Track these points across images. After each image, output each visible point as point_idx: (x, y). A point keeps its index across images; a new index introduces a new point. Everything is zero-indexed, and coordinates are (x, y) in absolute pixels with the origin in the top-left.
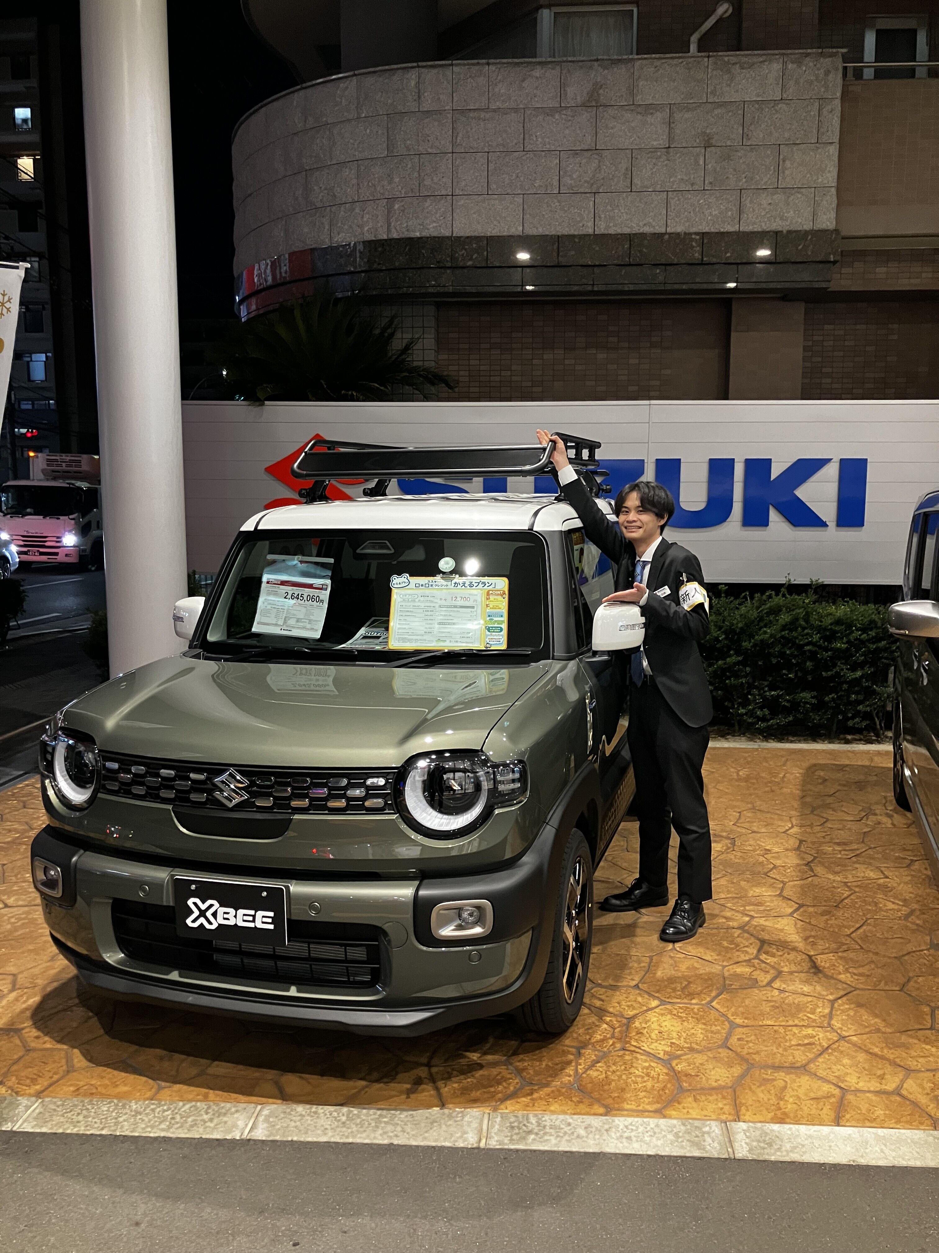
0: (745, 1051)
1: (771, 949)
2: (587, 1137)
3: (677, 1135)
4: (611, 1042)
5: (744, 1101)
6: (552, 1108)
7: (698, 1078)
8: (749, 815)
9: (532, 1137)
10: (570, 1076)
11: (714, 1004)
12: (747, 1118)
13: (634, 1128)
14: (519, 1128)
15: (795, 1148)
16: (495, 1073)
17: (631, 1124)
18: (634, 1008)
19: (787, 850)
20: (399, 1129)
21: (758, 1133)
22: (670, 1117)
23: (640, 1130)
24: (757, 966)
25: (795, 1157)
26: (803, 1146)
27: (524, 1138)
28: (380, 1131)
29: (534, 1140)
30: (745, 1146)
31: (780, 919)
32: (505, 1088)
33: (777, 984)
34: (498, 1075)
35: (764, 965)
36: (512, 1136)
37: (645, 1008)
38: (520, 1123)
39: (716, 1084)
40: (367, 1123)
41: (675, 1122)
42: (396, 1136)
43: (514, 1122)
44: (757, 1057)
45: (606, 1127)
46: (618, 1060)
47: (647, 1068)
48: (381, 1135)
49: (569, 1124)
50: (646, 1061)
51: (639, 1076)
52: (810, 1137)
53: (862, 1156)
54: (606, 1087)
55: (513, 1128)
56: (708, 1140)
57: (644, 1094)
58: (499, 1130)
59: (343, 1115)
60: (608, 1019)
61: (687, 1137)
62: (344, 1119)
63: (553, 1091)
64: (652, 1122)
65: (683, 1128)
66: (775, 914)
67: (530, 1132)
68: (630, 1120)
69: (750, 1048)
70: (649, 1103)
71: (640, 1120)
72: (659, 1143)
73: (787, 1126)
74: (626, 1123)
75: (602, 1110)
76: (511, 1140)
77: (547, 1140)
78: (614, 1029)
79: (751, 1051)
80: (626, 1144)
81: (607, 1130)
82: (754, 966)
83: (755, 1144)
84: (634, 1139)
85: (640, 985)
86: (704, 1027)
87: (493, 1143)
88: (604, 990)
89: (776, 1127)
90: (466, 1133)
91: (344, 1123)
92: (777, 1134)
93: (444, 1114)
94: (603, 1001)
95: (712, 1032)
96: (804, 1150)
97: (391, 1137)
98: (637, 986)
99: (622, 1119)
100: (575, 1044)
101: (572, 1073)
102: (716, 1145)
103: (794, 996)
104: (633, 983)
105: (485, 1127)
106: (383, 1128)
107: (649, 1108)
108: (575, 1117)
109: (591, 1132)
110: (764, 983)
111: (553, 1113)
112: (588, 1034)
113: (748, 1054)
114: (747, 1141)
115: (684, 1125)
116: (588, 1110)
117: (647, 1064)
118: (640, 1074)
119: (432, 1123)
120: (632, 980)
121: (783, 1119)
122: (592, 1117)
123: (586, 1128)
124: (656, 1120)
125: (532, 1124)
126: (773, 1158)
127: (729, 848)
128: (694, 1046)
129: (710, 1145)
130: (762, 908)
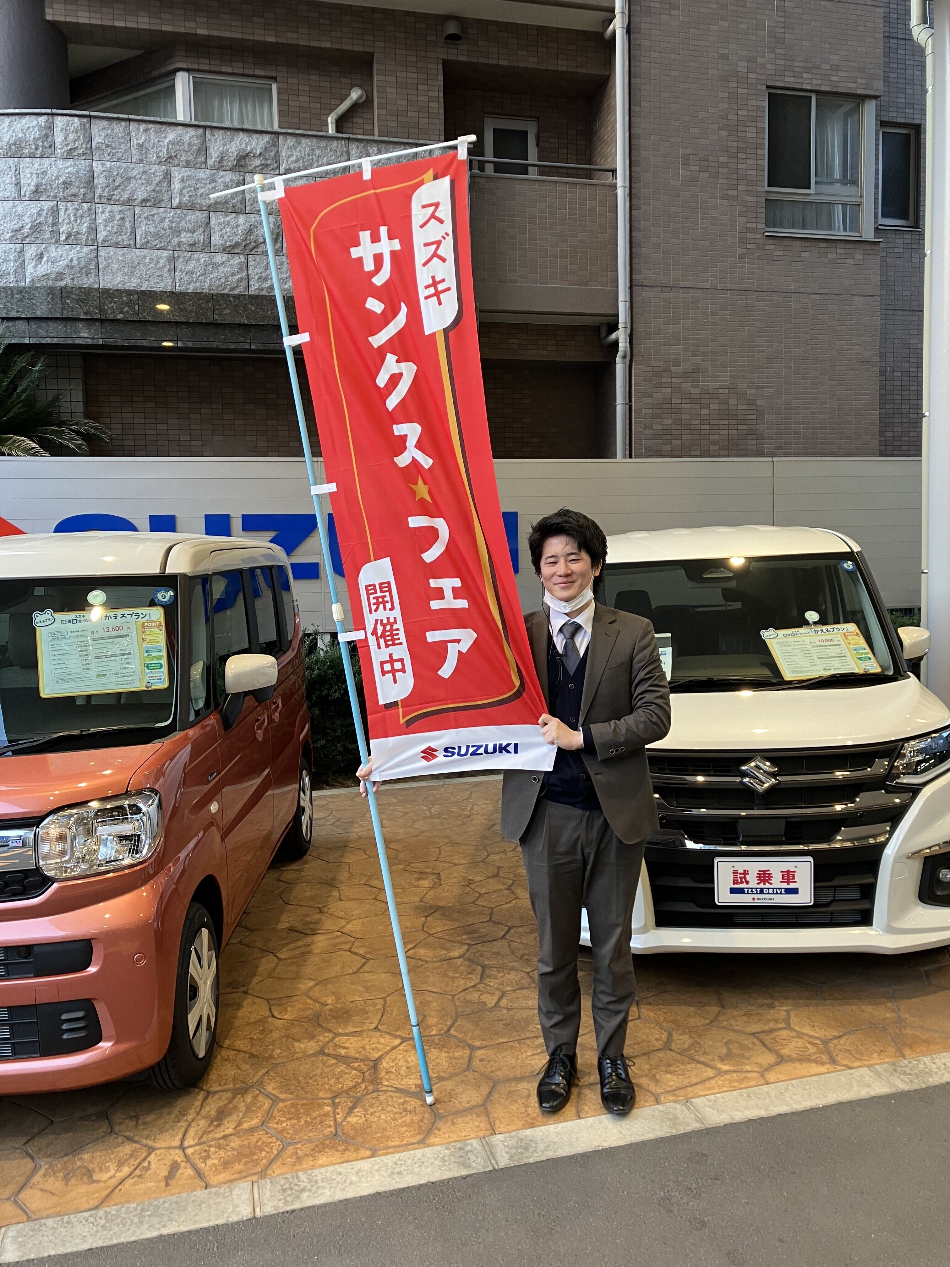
0: (489, 1070)
1: (492, 972)
2: (360, 1182)
3: (443, 1159)
4: (363, 1086)
5: (496, 1116)
6: (320, 1162)
7: (452, 1103)
8: (448, 849)
9: (306, 1194)
10: (330, 1127)
11: (452, 1031)
12: (502, 1129)
13: (403, 1162)
14: (291, 1189)
15: (548, 1146)
16: (255, 1140)
17: (399, 1160)
18: (378, 1050)
19: (488, 878)
20: (165, 1218)
21: (514, 1141)
22: (434, 1145)
23: (408, 1164)
24: (482, 989)
25: (550, 1154)
26: (555, 1143)
27: (298, 1198)
28: (146, 1226)
29: (308, 1196)
30: (504, 1154)
31: (494, 943)
32: (268, 1152)
33: (503, 1003)
34: (257, 1142)
35: (489, 988)
36: (285, 1198)
37: (389, 1048)
38: (291, 1183)
39: (469, 1105)
40: (129, 1221)
41: (439, 1148)
42: (164, 1226)
43: (285, 1184)
44: (499, 1074)
45: (376, 1167)
46: (374, 1101)
47: (403, 1104)
48: (147, 1229)
49: (340, 1174)
50: (400, 1098)
51: (396, 1113)
52: (558, 1134)
53: (605, 1141)
54: (368, 1130)
55: (284, 1190)
56: (473, 1158)
57: (404, 1128)
58: (271, 1196)
59: (101, 1218)
60: (356, 1065)
61: (453, 1159)
62: (103, 1222)
63: (317, 1146)
64: (419, 1153)
65: (447, 1152)
66: (490, 939)
67: (303, 1190)
68: (397, 1156)
69: (492, 1066)
70: (411, 1136)
71: (406, 1154)
72: (429, 1170)
73: (538, 1129)
74: (394, 1159)
75: (368, 1153)
76: (286, 1202)
77: (322, 1194)
78: (364, 1073)
79: (493, 1069)
80: (398, 1180)
81: (377, 1170)
82: (480, 990)
83: (513, 1151)
84: (405, 1173)
85: (379, 1027)
86: (447, 1055)
87: (268, 1210)
88: (346, 1038)
89: (528, 1132)
90: (237, 1206)
91: (103, 1226)
92: (531, 1138)
93: (210, 1193)
94: (347, 1048)
95: (456, 1058)
96: (555, 1147)
97: (159, 1229)
98: (376, 1028)
99: (389, 1156)
100: (329, 1096)
101: (332, 1123)
102: (479, 1160)
103: (522, 1011)
104: (374, 1025)
105: (256, 1196)
106: (147, 1222)
107: (413, 1140)
108: (345, 1165)
109: (363, 1176)
110: (493, 1004)
111: (322, 1166)
112: (339, 1082)
113: (492, 1072)
114: (507, 1149)
115: (447, 1149)
116: (354, 1155)
117: (402, 1100)
118: (398, 1110)
119: (200, 1205)
120: (371, 1023)
121: (533, 1123)
122: (361, 1161)
123: (357, 1173)
124: (421, 1151)
125: (303, 1182)
126: (531, 1160)
127: (436, 883)
128: (442, 1074)
129: (474, 1161)
130: (476, 935)
